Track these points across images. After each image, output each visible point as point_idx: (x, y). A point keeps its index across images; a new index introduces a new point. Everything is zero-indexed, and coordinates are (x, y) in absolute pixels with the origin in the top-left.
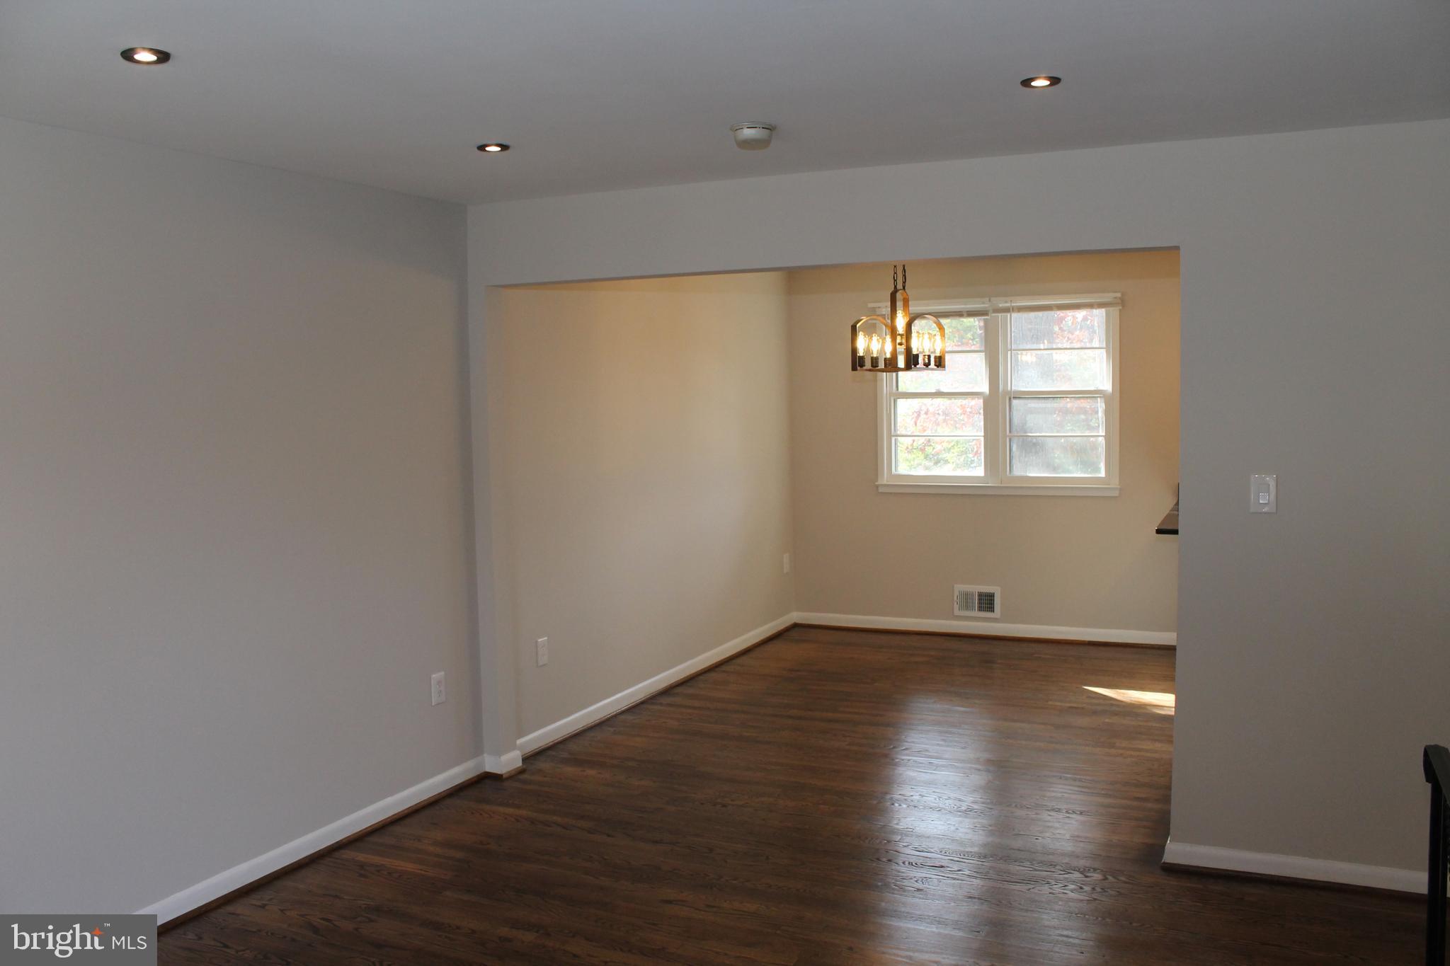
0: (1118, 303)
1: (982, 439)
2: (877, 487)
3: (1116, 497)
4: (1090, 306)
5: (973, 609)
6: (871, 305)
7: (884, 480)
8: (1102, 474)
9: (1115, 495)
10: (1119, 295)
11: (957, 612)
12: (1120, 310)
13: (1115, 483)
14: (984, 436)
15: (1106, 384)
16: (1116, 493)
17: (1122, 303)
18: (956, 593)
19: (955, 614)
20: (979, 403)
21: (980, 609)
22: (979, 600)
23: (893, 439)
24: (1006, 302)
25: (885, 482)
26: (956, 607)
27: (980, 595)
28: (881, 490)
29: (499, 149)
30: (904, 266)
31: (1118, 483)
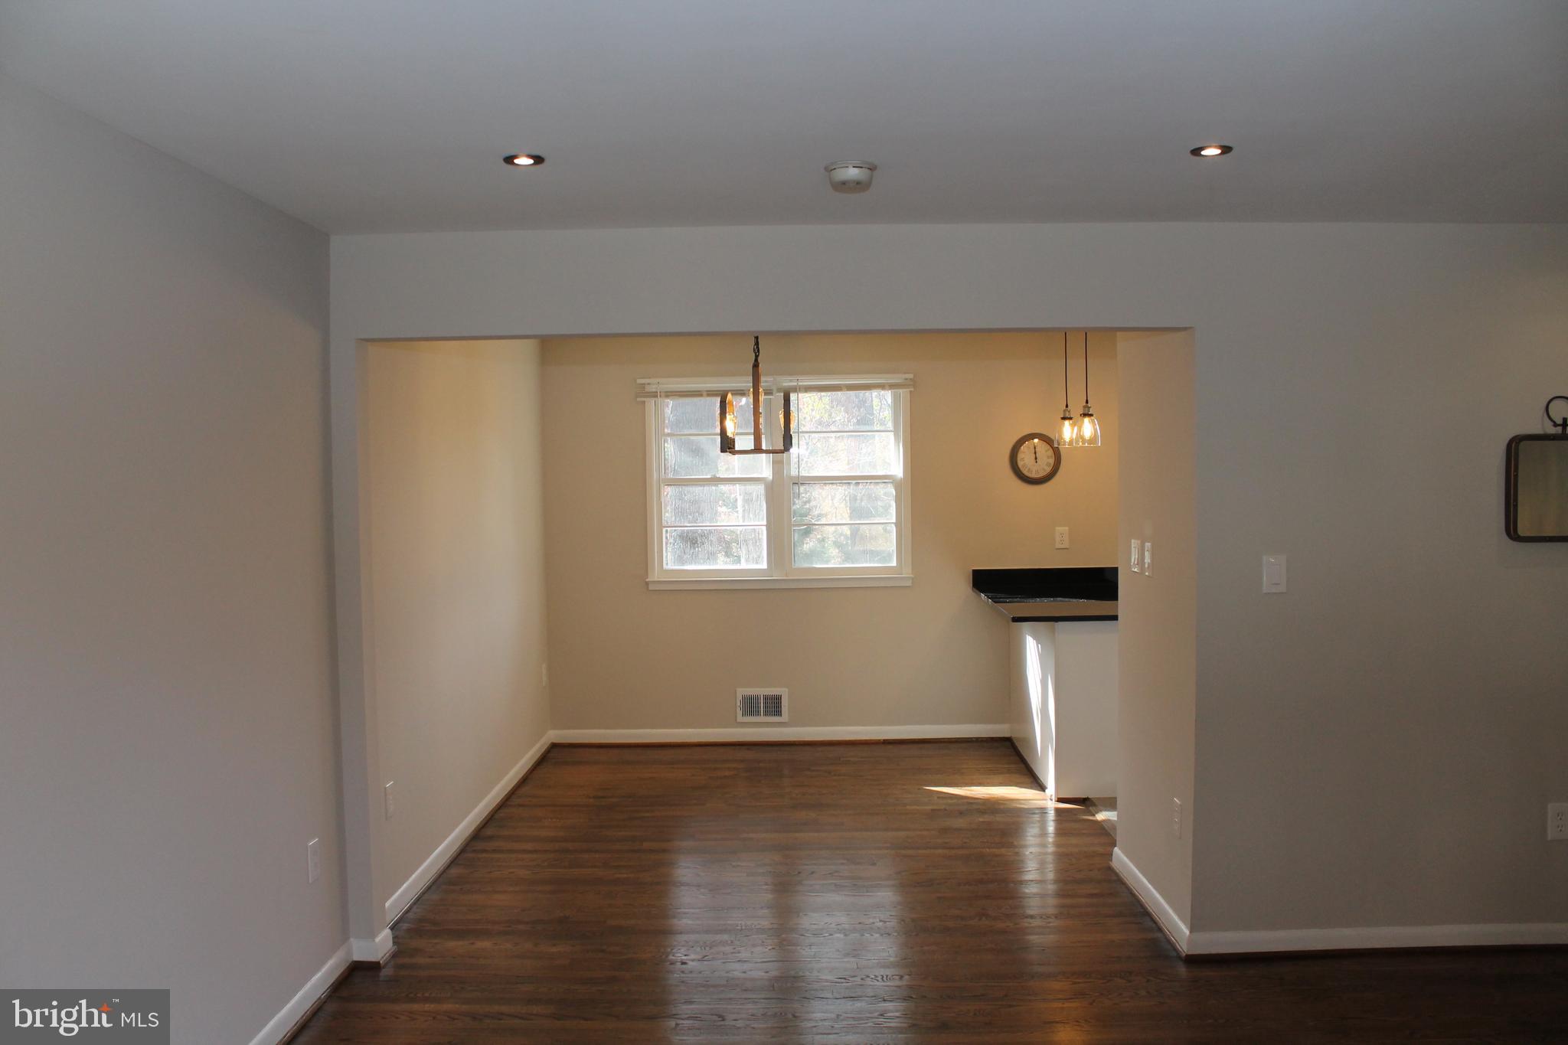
0: (910, 385)
1: (764, 528)
2: (647, 584)
3: (909, 587)
4: (882, 387)
5: (758, 713)
6: (640, 381)
7: (655, 576)
8: (894, 564)
9: (908, 585)
10: (911, 376)
11: (740, 718)
12: (911, 392)
13: (907, 572)
14: (766, 526)
15: (897, 470)
16: (909, 583)
17: (913, 384)
18: (739, 698)
19: (738, 721)
20: (759, 490)
21: (766, 714)
22: (765, 703)
23: (664, 530)
24: (791, 381)
25: (656, 579)
26: (739, 713)
27: (766, 698)
28: (651, 587)
29: (531, 161)
30: (757, 338)
31: (910, 571)
